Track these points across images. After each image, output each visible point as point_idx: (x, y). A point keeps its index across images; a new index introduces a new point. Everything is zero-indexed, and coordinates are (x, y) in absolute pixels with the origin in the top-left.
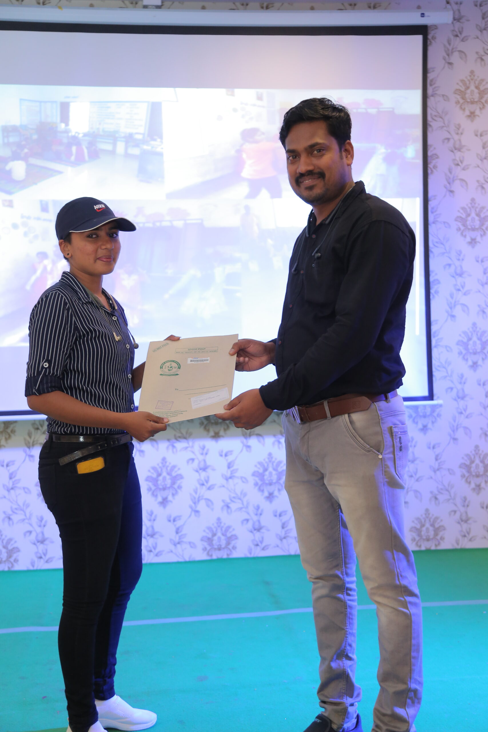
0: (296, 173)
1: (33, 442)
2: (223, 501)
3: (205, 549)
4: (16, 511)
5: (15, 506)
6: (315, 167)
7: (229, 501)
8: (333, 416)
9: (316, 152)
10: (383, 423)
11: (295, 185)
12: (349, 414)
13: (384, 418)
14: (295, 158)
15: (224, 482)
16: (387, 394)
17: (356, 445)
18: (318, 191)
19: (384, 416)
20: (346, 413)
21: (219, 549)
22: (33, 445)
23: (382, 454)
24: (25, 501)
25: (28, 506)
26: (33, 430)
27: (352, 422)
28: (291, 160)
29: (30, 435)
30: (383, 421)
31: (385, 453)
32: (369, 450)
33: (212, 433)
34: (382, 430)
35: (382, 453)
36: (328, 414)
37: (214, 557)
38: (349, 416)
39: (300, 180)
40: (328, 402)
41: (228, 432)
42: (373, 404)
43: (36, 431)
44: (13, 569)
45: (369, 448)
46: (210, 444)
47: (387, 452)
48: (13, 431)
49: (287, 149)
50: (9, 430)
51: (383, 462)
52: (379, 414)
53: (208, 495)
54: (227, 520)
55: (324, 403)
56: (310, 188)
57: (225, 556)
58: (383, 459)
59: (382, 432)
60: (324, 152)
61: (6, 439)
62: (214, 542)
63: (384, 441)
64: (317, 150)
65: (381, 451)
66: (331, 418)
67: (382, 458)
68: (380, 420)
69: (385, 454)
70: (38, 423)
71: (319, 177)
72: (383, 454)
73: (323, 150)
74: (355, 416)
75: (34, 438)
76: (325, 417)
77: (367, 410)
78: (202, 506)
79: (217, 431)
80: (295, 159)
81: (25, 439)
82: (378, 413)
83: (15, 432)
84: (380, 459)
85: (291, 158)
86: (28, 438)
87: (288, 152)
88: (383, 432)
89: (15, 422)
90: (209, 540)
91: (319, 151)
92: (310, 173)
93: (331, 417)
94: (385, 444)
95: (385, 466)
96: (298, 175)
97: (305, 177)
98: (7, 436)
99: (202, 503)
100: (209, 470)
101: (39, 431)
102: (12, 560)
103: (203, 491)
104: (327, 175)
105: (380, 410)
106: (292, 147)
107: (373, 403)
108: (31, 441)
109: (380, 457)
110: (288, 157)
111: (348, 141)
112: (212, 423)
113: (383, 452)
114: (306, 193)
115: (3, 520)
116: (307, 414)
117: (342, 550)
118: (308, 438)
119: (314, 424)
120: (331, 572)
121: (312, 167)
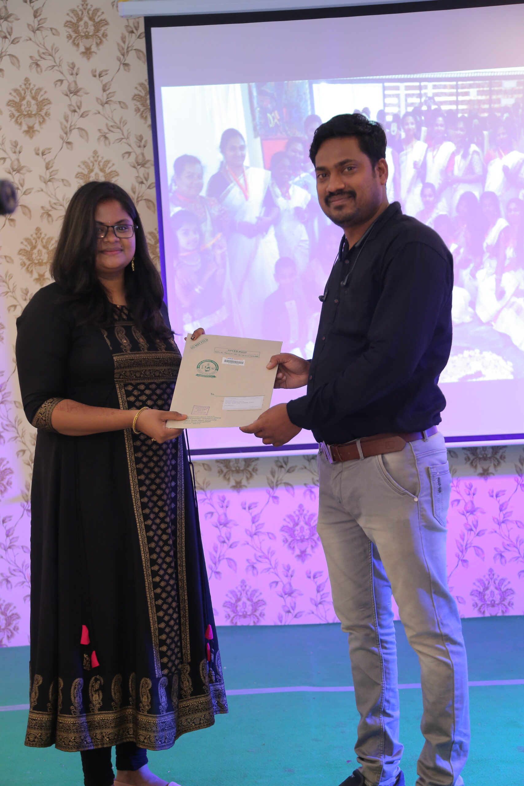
0: (325, 192)
1: (277, 481)
2: (496, 549)
3: (475, 605)
4: (260, 559)
5: (259, 554)
6: (345, 186)
7: (502, 549)
8: (366, 456)
9: (346, 170)
10: (419, 464)
12: (382, 454)
13: (421, 458)
14: (325, 176)
15: (496, 527)
16: (423, 432)
17: (390, 487)
18: (348, 211)
19: (419, 457)
20: (379, 454)
21: (493, 605)
22: (277, 485)
23: (417, 497)
24: (270, 548)
25: (273, 553)
26: (276, 469)
27: (385, 463)
28: (321, 179)
29: (273, 473)
30: (419, 462)
31: (421, 496)
32: (404, 493)
33: (480, 470)
34: (418, 471)
35: (418, 495)
36: (361, 455)
37: (487, 615)
38: (382, 457)
39: (331, 199)
40: (361, 442)
41: (499, 468)
42: (408, 443)
43: (280, 469)
44: (258, 624)
45: (404, 491)
46: (479, 483)
47: (423, 494)
48: (255, 470)
49: (316, 167)
50: (250, 469)
51: (419, 505)
52: (415, 455)
53: (477, 541)
54: (500, 571)
55: (357, 443)
56: (340, 208)
57: (500, 614)
58: (419, 502)
59: (418, 474)
60: (355, 170)
61: (248, 479)
62: (486, 597)
63: (420, 483)
64: (348, 168)
65: (417, 494)
66: (364, 459)
67: (417, 502)
68: (416, 461)
69: (422, 497)
70: (281, 460)
71: (349, 197)
72: (419, 497)
73: (354, 168)
74: (389, 457)
75: (278, 478)
76: (358, 458)
77: (401, 451)
78: (470, 555)
79: (485, 467)
80: (325, 178)
81: (268, 479)
82: (414, 453)
83: (257, 470)
84: (416, 502)
85: (321, 176)
86: (270, 477)
87: (318, 169)
88: (419, 474)
89: (257, 459)
90: (481, 595)
91: (350, 169)
92: (340, 192)
93: (364, 457)
94: (421, 486)
95: (422, 510)
96: (327, 194)
97: (335, 196)
98: (249, 476)
99: (471, 551)
100: (478, 514)
101: (283, 469)
102: (257, 613)
103: (471, 537)
104: (358, 195)
105: (416, 450)
106: (320, 164)
107: (408, 442)
108: (275, 481)
109: (416, 500)
110: (318, 175)
111: (383, 159)
112: (480, 459)
113: (419, 494)
114: (335, 213)
115: (247, 569)
116: (339, 454)
117: (374, 600)
118: (341, 478)
119: (347, 464)
120: (363, 623)
121: (342, 186)
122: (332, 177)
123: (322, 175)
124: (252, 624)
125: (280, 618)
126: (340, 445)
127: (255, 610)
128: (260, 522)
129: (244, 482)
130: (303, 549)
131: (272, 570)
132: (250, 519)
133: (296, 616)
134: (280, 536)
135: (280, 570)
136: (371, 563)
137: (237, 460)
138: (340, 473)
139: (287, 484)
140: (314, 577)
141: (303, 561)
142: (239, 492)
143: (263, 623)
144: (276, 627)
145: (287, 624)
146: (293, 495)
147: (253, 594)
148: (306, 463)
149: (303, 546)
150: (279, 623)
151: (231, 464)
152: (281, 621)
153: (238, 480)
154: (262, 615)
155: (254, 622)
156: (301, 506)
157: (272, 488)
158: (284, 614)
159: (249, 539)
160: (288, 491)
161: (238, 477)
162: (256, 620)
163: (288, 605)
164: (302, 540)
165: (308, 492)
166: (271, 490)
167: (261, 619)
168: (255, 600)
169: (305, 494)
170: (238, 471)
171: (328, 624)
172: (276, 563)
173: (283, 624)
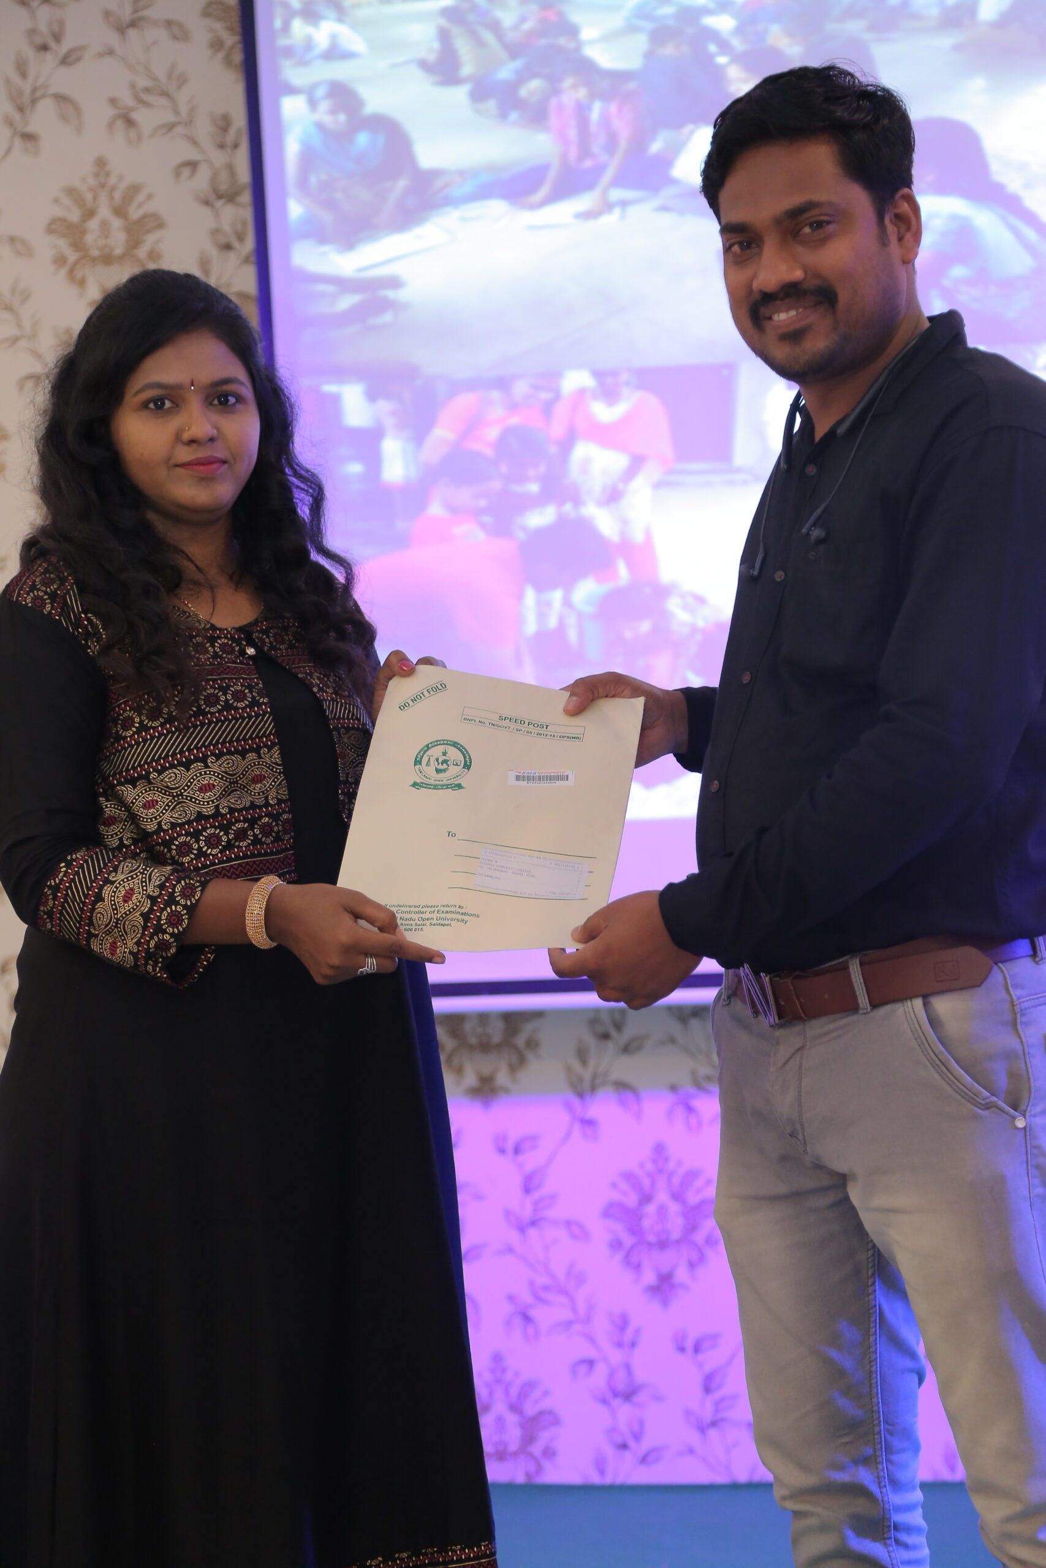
0: (750, 290)
6: (806, 275)
8: (875, 1005)
9: (807, 230)
10: (1026, 1024)
11: (748, 324)
12: (925, 997)
13: (1029, 1008)
14: (749, 246)
16: (1036, 939)
17: (947, 1088)
18: (818, 344)
19: (1026, 1005)
20: (916, 996)
23: (1024, 1116)
27: (934, 1022)
28: (735, 255)
30: (1024, 1019)
31: (1033, 1112)
32: (987, 1104)
34: (1025, 1044)
35: (1025, 1111)
36: (863, 1000)
38: (925, 1004)
39: (764, 311)
40: (861, 964)
42: (995, 967)
45: (988, 1098)
47: (1039, 1109)
49: (723, 223)
51: (1028, 1137)
52: (1014, 998)
55: (851, 968)
56: (794, 336)
58: (1028, 1129)
59: (1024, 1050)
60: (831, 228)
63: (1031, 1076)
64: (811, 225)
65: (1023, 1107)
66: (872, 1010)
67: (1025, 1128)
68: (1018, 1015)
69: (1035, 1116)
71: (817, 304)
72: (1028, 1114)
73: (829, 223)
74: (943, 1005)
76: (852, 1007)
77: (979, 986)
80: (748, 251)
82: (1012, 992)
84: (1020, 1129)
85: (736, 248)
87: (727, 230)
88: (1026, 1051)
91: (819, 225)
92: (790, 292)
93: (871, 1006)
94: (1032, 1085)
95: (1035, 1151)
96: (756, 296)
97: (778, 302)
104: (843, 296)
105: (1016, 986)
106: (735, 216)
107: (996, 964)
109: (1020, 1123)
110: (728, 245)
111: (906, 190)
113: (1029, 1109)
114: (781, 352)
115: (508, 1323)
116: (798, 998)
117: (879, 1412)
118: (800, 1067)
119: (816, 1027)
120: (843, 1477)
121: (798, 274)
122: (770, 249)
123: (740, 243)
124: (520, 1479)
125: (600, 1466)
126: (798, 973)
127: (529, 1439)
128: (545, 1191)
129: (502, 1078)
130: (665, 1270)
131: (577, 1327)
132: (517, 1181)
133: (644, 1460)
134: (601, 1231)
135: (602, 1327)
136: (875, 1306)
137: (483, 1017)
138: (797, 1051)
139: (622, 1086)
140: (697, 1349)
141: (665, 1303)
142: (487, 1104)
143: (552, 1475)
144: (586, 1489)
145: (619, 1481)
146: (638, 1116)
147: (524, 1393)
148: (675, 1028)
149: (666, 1259)
150: (595, 1479)
151: (468, 1027)
152: (602, 1472)
153: (486, 1071)
154: (549, 1453)
155: (528, 1475)
156: (659, 1149)
157: (581, 1095)
158: (609, 1452)
159: (513, 1237)
160: (623, 1103)
161: (487, 1064)
162: (532, 1468)
163: (623, 1426)
164: (663, 1244)
165: (680, 1111)
166: (576, 1102)
167: (546, 1464)
168: (530, 1410)
169: (670, 1113)
170: (485, 1047)
171: (734, 1487)
172: (590, 1309)
173: (608, 1480)
